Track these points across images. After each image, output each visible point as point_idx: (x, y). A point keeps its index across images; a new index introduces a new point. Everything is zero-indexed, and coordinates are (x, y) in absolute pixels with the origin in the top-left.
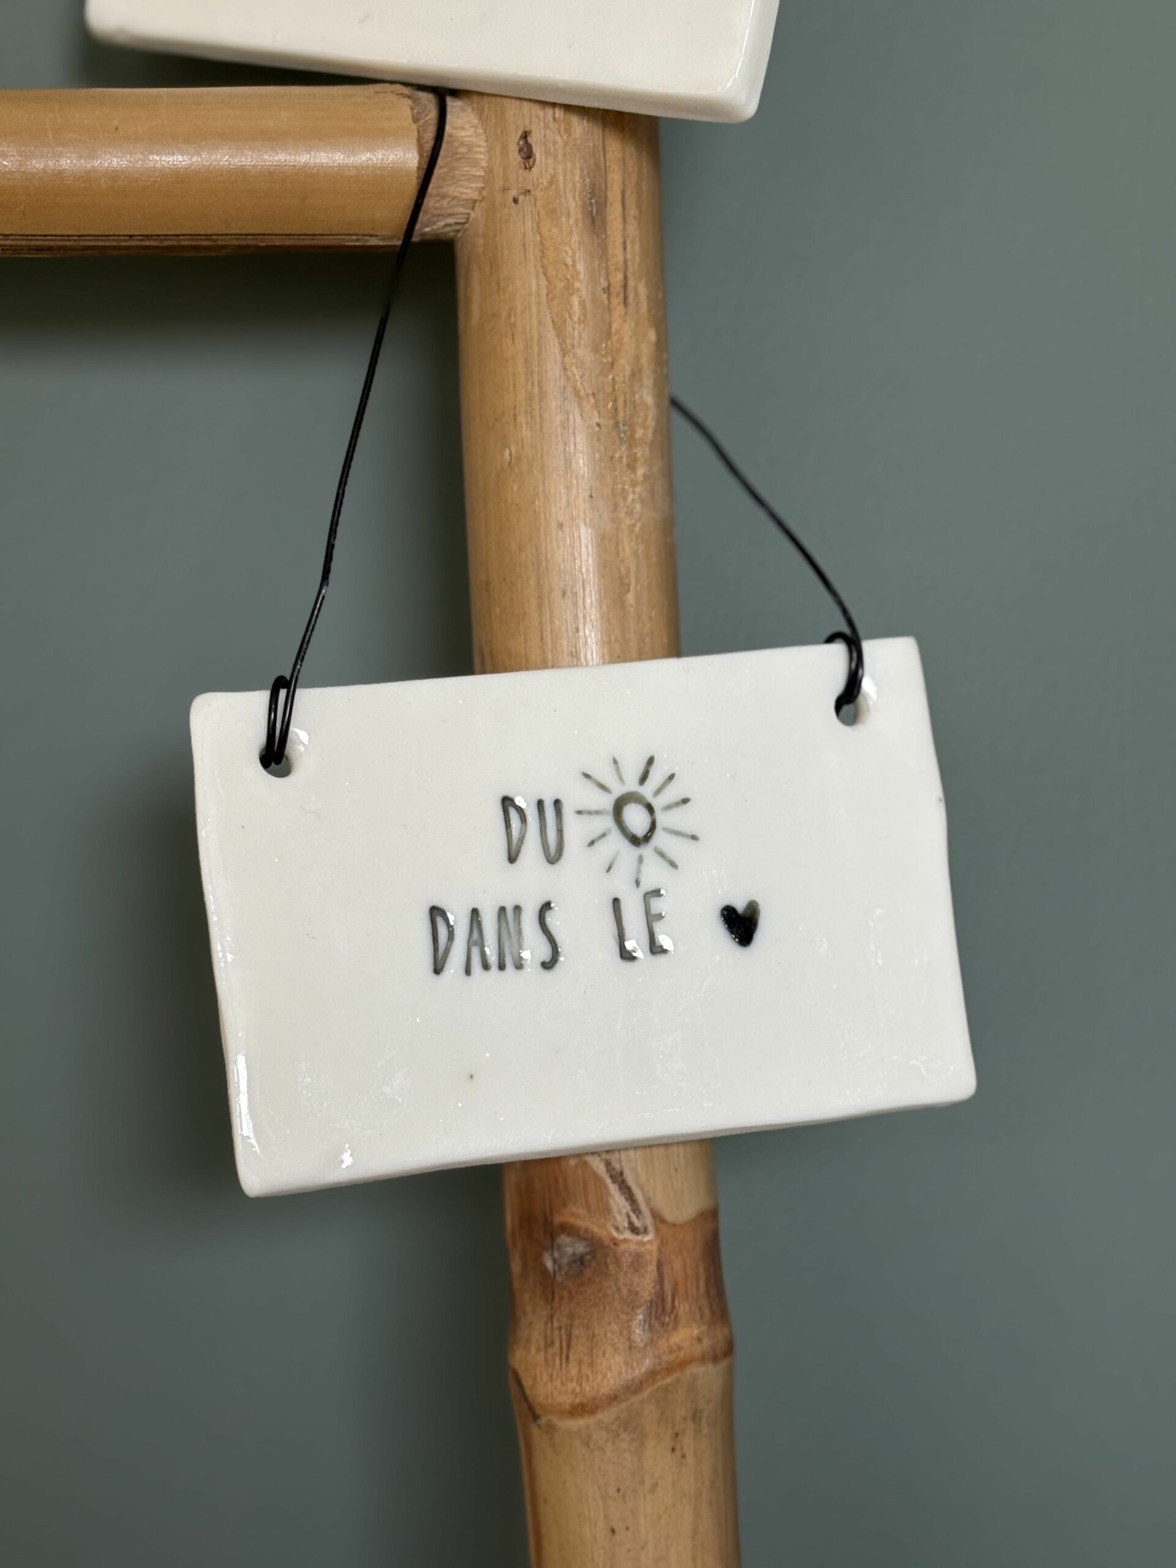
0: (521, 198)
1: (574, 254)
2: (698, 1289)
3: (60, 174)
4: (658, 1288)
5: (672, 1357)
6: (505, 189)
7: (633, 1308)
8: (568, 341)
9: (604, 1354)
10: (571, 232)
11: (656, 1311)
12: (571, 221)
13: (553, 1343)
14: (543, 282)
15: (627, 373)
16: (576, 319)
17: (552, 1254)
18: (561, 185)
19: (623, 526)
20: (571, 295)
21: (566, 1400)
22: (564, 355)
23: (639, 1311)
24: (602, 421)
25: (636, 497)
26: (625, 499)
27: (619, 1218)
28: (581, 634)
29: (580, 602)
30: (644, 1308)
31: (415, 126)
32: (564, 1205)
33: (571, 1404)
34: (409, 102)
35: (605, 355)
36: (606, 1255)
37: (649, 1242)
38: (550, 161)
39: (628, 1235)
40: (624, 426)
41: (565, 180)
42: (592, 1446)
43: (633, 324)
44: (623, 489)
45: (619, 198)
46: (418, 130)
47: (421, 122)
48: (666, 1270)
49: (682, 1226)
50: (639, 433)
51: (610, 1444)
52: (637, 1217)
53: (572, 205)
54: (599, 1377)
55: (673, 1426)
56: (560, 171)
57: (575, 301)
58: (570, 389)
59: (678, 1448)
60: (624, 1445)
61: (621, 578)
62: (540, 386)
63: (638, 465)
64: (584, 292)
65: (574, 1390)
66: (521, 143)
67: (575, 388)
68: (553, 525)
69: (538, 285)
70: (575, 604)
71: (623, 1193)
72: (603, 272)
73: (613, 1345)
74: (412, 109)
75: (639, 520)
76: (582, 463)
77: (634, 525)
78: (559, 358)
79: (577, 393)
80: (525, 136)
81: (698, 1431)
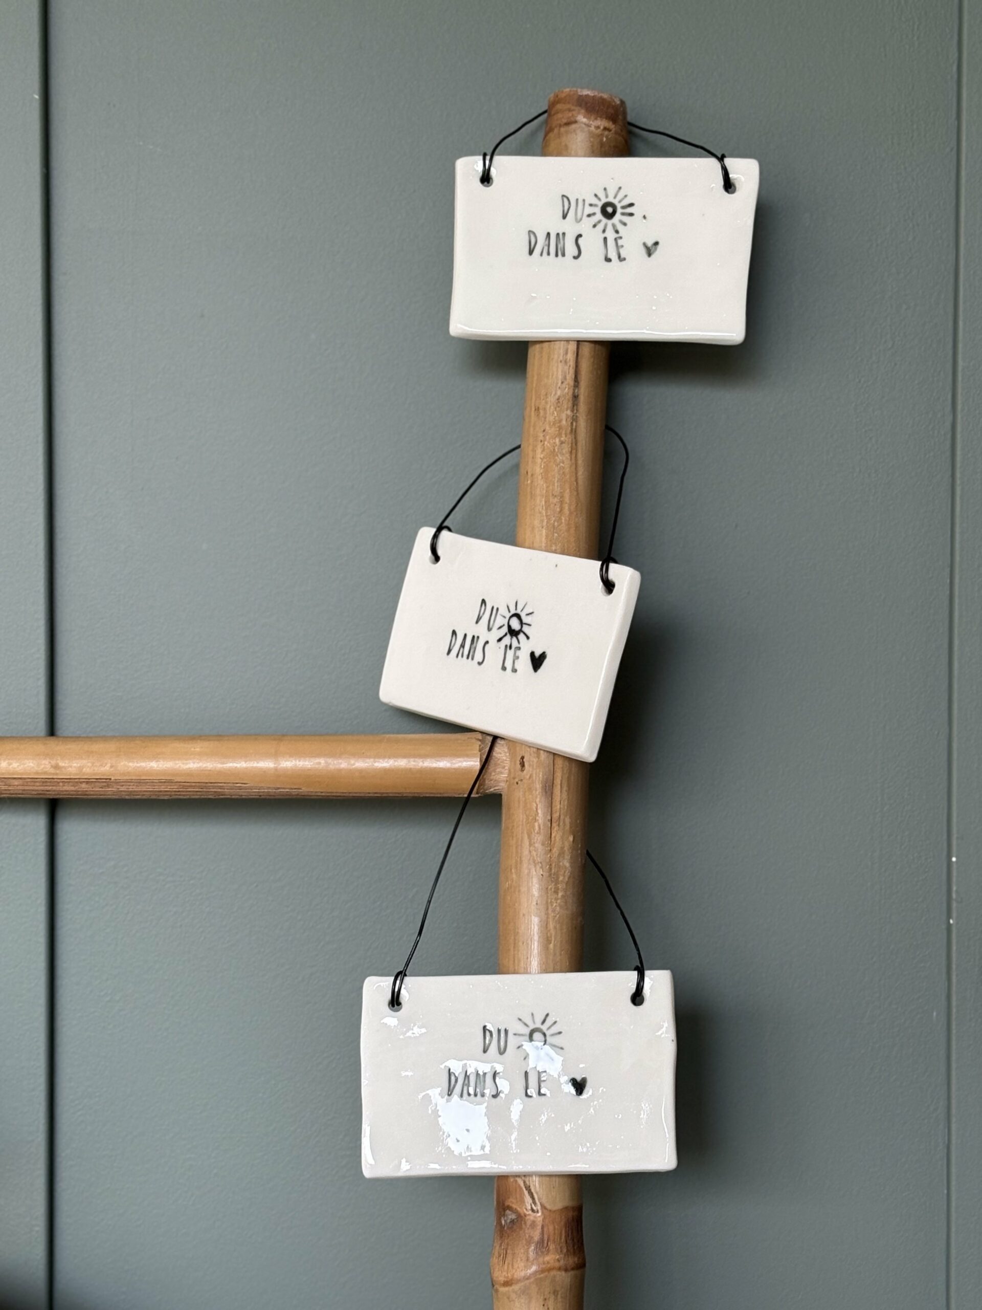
0: (519, 782)
1: (537, 805)
2: (561, 1239)
3: (340, 770)
4: (541, 1236)
5: (544, 1266)
6: (514, 778)
7: (530, 1244)
8: (533, 841)
9: (517, 1261)
10: (536, 797)
11: (540, 1246)
12: (537, 793)
13: (501, 1255)
14: (525, 816)
15: (557, 854)
16: (536, 832)
17: (504, 1218)
18: (534, 778)
19: (550, 917)
20: (535, 822)
21: (502, 1279)
22: (530, 847)
23: (533, 1245)
24: (544, 874)
25: (557, 904)
26: (552, 905)
27: (527, 1205)
28: (529, 960)
29: (530, 947)
30: (534, 1244)
31: (479, 753)
32: (509, 1198)
33: (504, 1281)
34: (480, 743)
35: (547, 847)
36: (522, 1221)
37: (539, 1216)
38: (531, 770)
39: (530, 1212)
40: (554, 875)
41: (536, 777)
42: (511, 1299)
43: (561, 834)
44: (551, 902)
45: (559, 783)
46: (481, 755)
47: (482, 752)
48: (545, 1229)
49: (555, 1211)
50: (561, 878)
51: (517, 1299)
52: (535, 1205)
53: (538, 786)
54: (514, 1271)
55: (544, 1295)
56: (534, 772)
57: (536, 824)
58: (531, 860)
59: (546, 1305)
60: (522, 1301)
61: (548, 937)
62: (520, 858)
63: (559, 891)
64: (540, 821)
65: (505, 1275)
66: (521, 760)
67: (533, 859)
68: (521, 915)
69: (523, 819)
70: (528, 947)
71: (529, 1195)
72: (549, 814)
73: (521, 1258)
74: (480, 746)
75: (558, 914)
76: (535, 890)
77: (556, 916)
78: (528, 847)
79: (534, 861)
80: (523, 758)
81: (556, 1299)
